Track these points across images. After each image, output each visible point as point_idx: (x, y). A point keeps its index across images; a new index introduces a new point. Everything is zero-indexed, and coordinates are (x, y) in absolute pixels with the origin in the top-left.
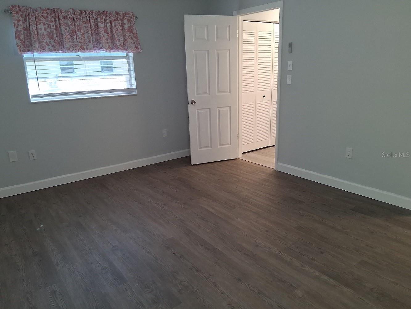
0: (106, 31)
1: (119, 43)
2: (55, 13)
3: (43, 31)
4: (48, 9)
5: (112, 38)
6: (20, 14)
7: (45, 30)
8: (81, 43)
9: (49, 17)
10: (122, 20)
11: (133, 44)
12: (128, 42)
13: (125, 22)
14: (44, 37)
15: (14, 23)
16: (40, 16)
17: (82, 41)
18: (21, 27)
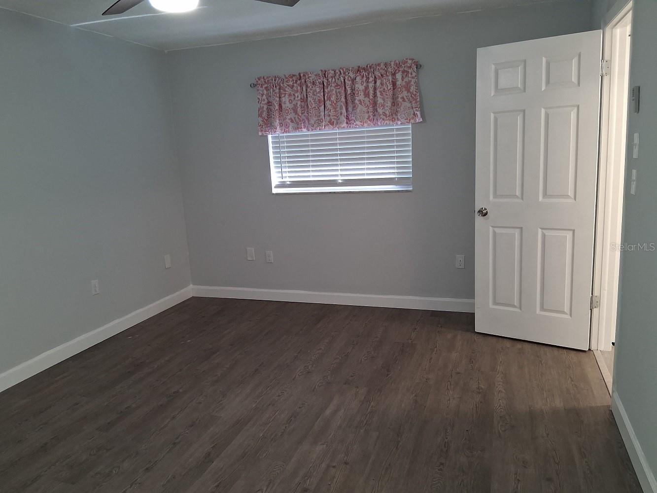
0: (367, 95)
1: (384, 111)
2: (300, 78)
3: (288, 104)
4: (294, 75)
5: (375, 104)
6: (264, 87)
7: (290, 103)
8: (329, 116)
9: (295, 85)
10: (394, 74)
11: (411, 110)
12: (402, 108)
13: (399, 76)
14: (288, 112)
15: (259, 99)
16: (285, 85)
17: (332, 113)
18: (264, 102)
